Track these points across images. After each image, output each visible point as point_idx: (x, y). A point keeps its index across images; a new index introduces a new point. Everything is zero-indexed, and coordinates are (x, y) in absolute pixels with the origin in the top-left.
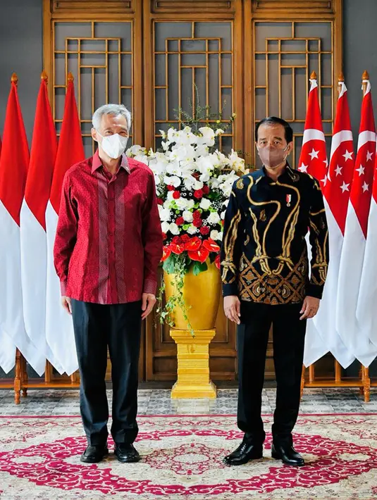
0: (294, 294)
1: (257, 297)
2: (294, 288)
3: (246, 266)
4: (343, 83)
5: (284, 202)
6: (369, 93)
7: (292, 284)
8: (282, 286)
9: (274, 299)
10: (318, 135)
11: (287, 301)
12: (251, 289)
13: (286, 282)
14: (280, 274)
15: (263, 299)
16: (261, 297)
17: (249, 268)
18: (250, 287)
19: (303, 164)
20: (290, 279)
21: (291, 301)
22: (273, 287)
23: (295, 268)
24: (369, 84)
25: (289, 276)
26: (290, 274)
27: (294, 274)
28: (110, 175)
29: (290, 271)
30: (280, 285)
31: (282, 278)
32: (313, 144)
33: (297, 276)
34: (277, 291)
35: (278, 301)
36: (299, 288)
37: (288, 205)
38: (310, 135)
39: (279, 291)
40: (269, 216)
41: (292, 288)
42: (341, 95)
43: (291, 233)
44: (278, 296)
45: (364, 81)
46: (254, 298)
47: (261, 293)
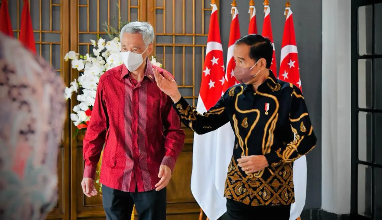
0: (274, 197)
1: (238, 196)
2: (275, 191)
3: (234, 168)
4: (235, 8)
5: (263, 111)
6: (255, 16)
7: (272, 188)
8: (263, 188)
9: (255, 200)
10: (218, 46)
11: (267, 204)
12: (234, 188)
13: (267, 185)
14: (262, 177)
15: (242, 199)
16: (242, 196)
17: (236, 170)
18: (233, 186)
19: (207, 68)
20: (271, 182)
21: (271, 203)
22: (255, 189)
23: (276, 172)
24: (255, 9)
25: (269, 180)
26: (271, 177)
27: (275, 177)
28: (135, 82)
29: (271, 175)
30: (261, 188)
31: (263, 182)
32: (214, 53)
33: (279, 180)
34: (258, 193)
35: (259, 202)
36: (280, 191)
37: (267, 113)
38: (212, 46)
39: (260, 193)
40: (250, 124)
41: (272, 191)
42: (234, 17)
43: (271, 138)
44: (259, 198)
45: (251, 7)
46: (235, 197)
47: (242, 193)
